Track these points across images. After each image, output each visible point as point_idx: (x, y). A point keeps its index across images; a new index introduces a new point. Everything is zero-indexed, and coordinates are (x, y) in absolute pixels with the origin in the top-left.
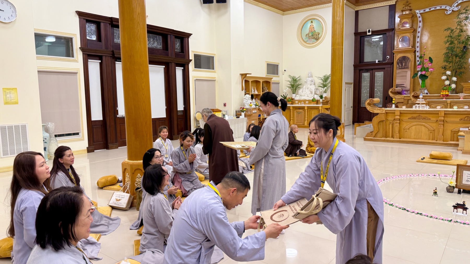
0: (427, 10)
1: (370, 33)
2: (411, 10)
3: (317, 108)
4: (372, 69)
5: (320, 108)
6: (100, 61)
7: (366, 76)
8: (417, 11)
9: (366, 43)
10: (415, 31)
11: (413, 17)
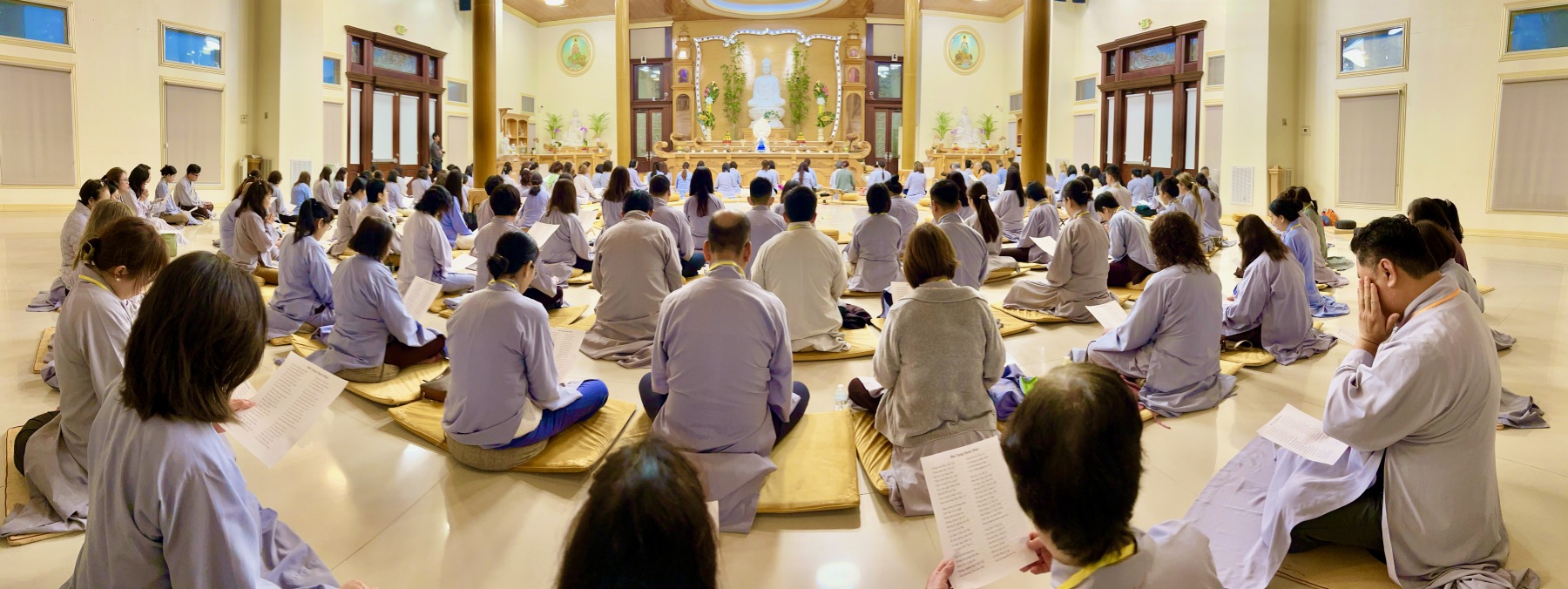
0: (705, 39)
1: (645, 62)
2: (688, 36)
3: (590, 157)
4: (649, 109)
5: (593, 157)
6: (360, 90)
7: (641, 117)
8: (695, 39)
9: (640, 75)
10: (694, 64)
11: (690, 46)
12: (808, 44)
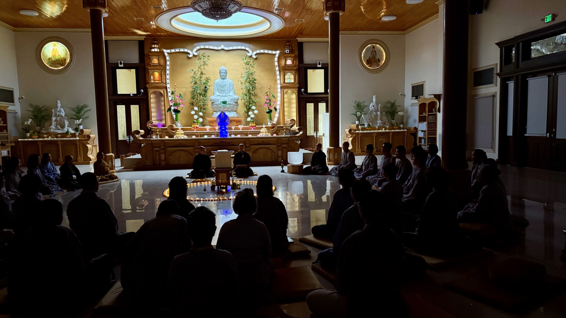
0: (173, 51)
2: (159, 48)
3: (74, 142)
5: (78, 143)
7: (121, 108)
8: (165, 51)
11: (161, 55)
12: (254, 57)
